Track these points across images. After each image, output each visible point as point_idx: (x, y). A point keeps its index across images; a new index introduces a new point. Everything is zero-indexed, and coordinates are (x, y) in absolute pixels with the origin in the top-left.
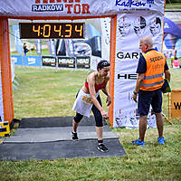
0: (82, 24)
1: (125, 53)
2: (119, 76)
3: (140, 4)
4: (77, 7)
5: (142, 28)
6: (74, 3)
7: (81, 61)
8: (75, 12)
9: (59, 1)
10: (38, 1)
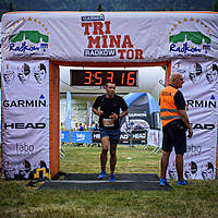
4: (130, 52)
6: (127, 49)
8: (128, 58)
9: (111, 46)
10: (90, 46)
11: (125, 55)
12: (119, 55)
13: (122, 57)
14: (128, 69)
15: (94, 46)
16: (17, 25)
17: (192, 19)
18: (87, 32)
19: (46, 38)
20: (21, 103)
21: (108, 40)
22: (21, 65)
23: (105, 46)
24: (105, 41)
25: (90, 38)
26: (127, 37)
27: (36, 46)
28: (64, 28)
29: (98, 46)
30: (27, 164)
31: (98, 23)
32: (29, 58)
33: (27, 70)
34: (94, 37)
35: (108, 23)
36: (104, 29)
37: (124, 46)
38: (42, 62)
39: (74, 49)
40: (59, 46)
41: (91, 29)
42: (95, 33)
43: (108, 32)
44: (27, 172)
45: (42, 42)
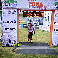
0: (43, 13)
1: (57, 23)
4: (42, 7)
8: (41, 9)
10: (30, 5)
11: (40, 8)
13: (39, 9)
14: (40, 12)
15: (31, 5)
18: (29, 1)
20: (8, 22)
21: (35, 3)
23: (34, 5)
26: (41, 3)
27: (13, 5)
30: (10, 41)
33: (10, 12)
34: (31, 2)
38: (15, 10)
39: (25, 6)
40: (20, 5)
43: (35, 1)
44: (10, 43)
45: (15, 3)
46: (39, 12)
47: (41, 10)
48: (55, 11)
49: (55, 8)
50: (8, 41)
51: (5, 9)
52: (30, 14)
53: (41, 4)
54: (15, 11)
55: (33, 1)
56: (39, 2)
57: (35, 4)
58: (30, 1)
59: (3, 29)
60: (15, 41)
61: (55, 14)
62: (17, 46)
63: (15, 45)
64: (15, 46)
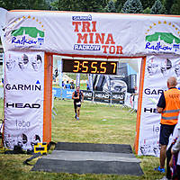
0: (116, 63)
1: (152, 90)
2: (145, 110)
3: (167, 48)
4: (112, 48)
5: (168, 68)
6: (110, 45)
7: (115, 97)
8: (110, 52)
9: (97, 42)
10: (79, 41)
11: (108, 50)
12: (102, 50)
13: (105, 52)
14: (109, 60)
15: (82, 41)
16: (18, 21)
17: (165, 22)
18: (77, 30)
19: (42, 34)
21: (94, 37)
22: (21, 55)
24: (91, 38)
25: (79, 35)
26: (110, 35)
28: (57, 25)
29: (85, 42)
30: (25, 137)
31: (86, 23)
32: (28, 50)
33: (26, 60)
35: (94, 23)
36: (91, 28)
37: (107, 43)
38: (39, 53)
40: (53, 40)
41: (80, 28)
42: (83, 31)
43: (94, 30)
44: (24, 143)
45: (39, 37)
46: (105, 60)
47: (108, 54)
48: (148, 59)
49: (148, 51)
50: (21, 139)
51: (14, 50)
52: (80, 66)
53: (108, 40)
54: (39, 58)
55: (89, 31)
56: (103, 35)
57: (94, 40)
58: (80, 32)
59: (8, 105)
60: (37, 138)
61: (146, 67)
62: (42, 152)
63: (37, 149)
64: (35, 152)
